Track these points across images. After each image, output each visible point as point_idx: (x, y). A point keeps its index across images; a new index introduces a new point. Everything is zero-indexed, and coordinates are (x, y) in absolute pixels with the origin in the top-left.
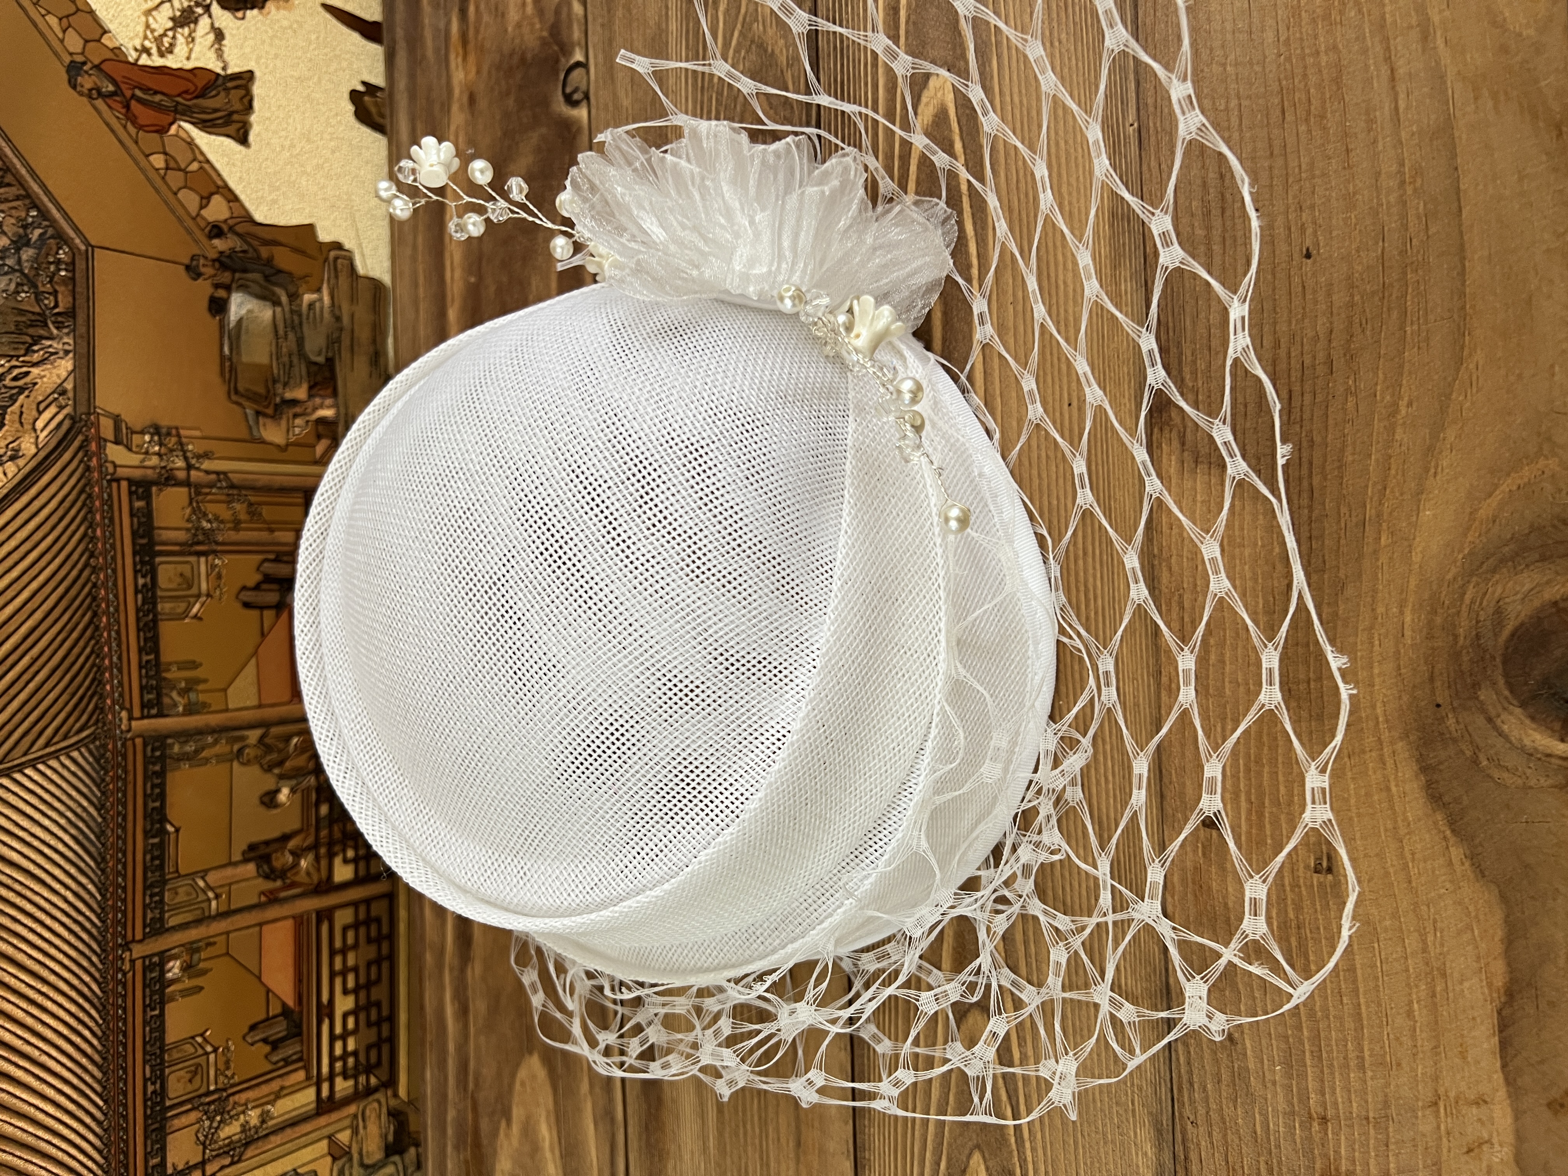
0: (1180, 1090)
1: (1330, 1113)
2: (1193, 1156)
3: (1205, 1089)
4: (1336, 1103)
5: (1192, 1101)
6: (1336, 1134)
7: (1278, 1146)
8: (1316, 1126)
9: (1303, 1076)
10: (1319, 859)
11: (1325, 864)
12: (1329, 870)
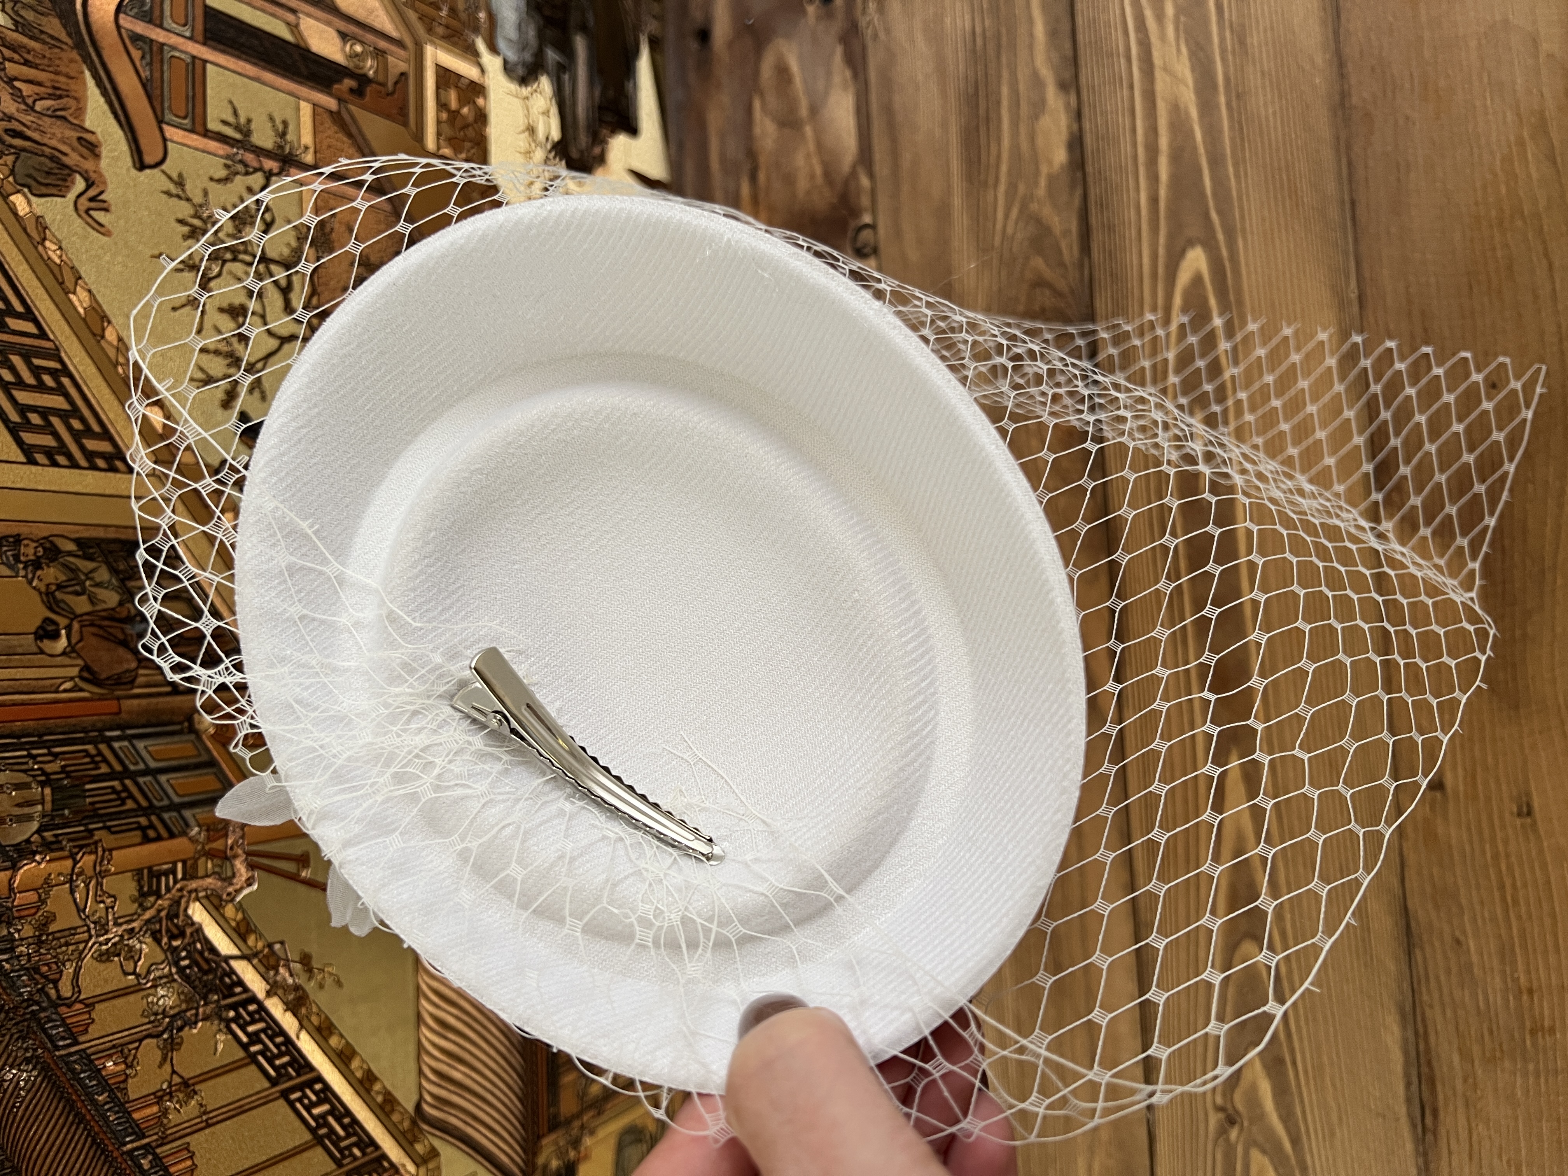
0: (1419, 982)
1: (1535, 985)
2: (1431, 1031)
3: (1437, 978)
4: (1539, 979)
5: (1429, 991)
6: (1541, 1000)
7: (1497, 1015)
8: (1525, 997)
9: (1514, 962)
10: (1520, 808)
11: (1525, 810)
12: (1529, 813)
